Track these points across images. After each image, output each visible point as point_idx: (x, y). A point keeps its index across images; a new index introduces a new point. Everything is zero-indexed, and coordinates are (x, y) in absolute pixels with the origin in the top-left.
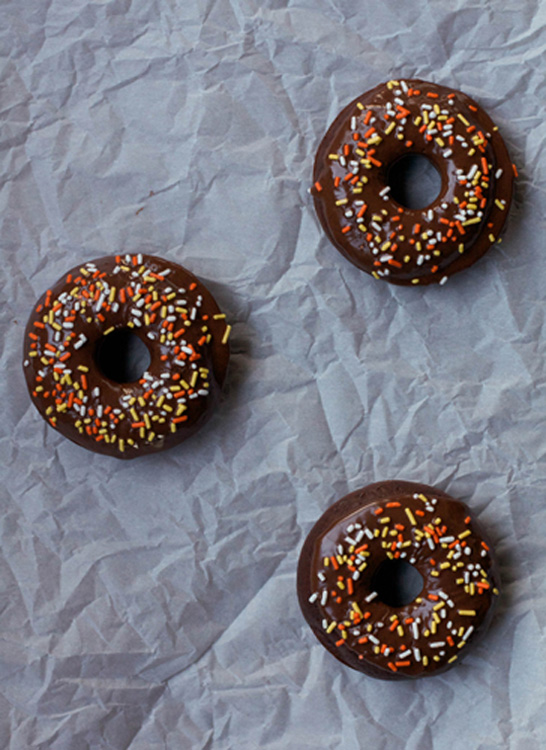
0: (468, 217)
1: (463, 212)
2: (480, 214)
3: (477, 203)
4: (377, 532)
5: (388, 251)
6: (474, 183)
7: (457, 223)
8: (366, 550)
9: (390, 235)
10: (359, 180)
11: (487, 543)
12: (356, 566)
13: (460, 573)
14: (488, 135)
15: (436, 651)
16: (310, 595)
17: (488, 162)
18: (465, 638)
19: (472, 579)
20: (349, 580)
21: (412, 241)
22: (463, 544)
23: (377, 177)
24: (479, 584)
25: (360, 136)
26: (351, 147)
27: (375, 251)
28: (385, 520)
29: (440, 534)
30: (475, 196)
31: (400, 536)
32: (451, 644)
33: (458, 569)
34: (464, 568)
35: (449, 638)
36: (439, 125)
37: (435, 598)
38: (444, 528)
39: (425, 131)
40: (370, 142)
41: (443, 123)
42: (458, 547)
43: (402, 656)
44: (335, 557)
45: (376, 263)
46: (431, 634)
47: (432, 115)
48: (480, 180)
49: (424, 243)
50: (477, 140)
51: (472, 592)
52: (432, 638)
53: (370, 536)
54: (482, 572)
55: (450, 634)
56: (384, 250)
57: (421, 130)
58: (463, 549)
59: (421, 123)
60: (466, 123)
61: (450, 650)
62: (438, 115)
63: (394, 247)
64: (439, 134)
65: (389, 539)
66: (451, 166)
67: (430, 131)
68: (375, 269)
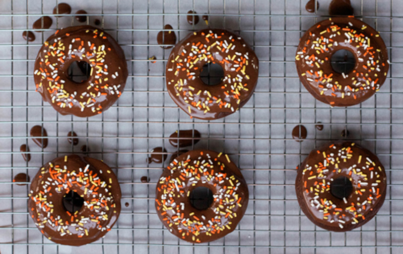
0: (366, 44)
1: (364, 45)
2: (367, 38)
3: (362, 38)
4: (316, 194)
5: (370, 82)
6: (353, 36)
7: (368, 49)
8: (323, 200)
9: (364, 79)
10: (336, 85)
11: (330, 145)
12: (330, 205)
13: (341, 160)
14: (332, 23)
15: (375, 176)
16: (340, 227)
17: (345, 27)
18: (371, 162)
19: (345, 155)
20: (336, 210)
21: (369, 71)
22: (328, 156)
23: (337, 77)
24: (348, 153)
25: (316, 79)
26: (320, 84)
27: (368, 88)
28: (312, 189)
29: (322, 166)
30: (358, 38)
31: (320, 184)
32: (373, 168)
33: (339, 160)
34: (340, 157)
35: (370, 169)
36: (322, 44)
37: (351, 172)
38: (320, 164)
39: (324, 51)
40: (321, 75)
41: (322, 41)
42: (329, 159)
43: (374, 191)
44: (324, 214)
45: (373, 89)
46: (367, 177)
47: (317, 45)
48: (352, 33)
49: (372, 66)
50: (334, 29)
51: (351, 155)
52: (368, 177)
53: (317, 197)
54: (343, 149)
55: (368, 168)
56: (370, 83)
57: (322, 52)
58: (331, 157)
59: (319, 51)
60: (325, 31)
61: (376, 170)
62: (318, 43)
63: (370, 79)
64: (327, 45)
65: (320, 189)
66: (342, 44)
67: (324, 48)
68: (375, 89)
